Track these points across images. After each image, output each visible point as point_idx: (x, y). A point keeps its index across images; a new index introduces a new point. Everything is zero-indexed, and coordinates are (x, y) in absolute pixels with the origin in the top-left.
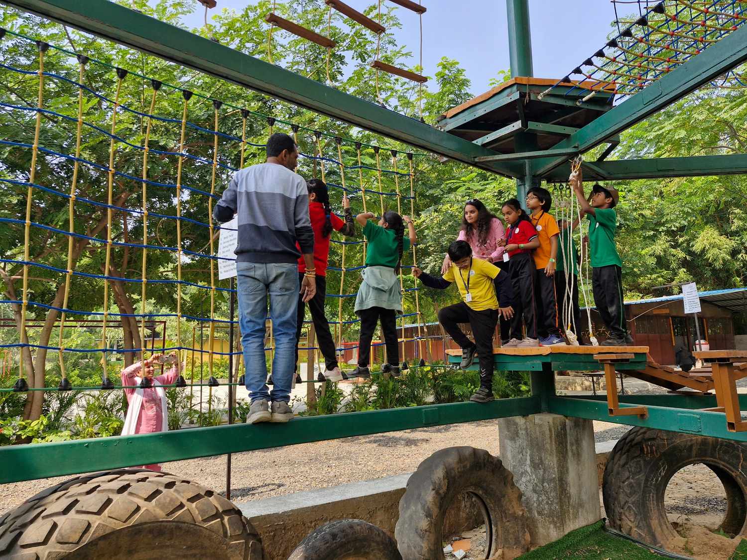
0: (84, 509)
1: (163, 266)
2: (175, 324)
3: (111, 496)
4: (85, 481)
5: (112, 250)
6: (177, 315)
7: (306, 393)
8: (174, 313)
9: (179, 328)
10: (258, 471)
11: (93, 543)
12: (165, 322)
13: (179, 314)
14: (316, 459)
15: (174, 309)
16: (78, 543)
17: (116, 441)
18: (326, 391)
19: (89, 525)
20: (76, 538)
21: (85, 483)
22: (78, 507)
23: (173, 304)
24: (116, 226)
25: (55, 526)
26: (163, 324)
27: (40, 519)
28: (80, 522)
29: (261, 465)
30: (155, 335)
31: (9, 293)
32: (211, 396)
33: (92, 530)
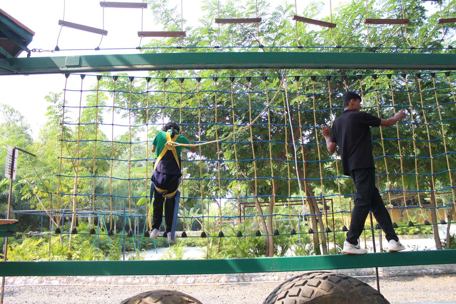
0: (310, 284)
1: (326, 164)
2: (338, 200)
3: (321, 280)
4: (309, 274)
5: (297, 158)
6: (339, 195)
7: (435, 245)
8: (336, 193)
9: (341, 203)
10: (402, 293)
11: (316, 299)
12: (332, 199)
13: (339, 194)
14: (445, 289)
15: (336, 190)
16: (310, 297)
17: (319, 257)
18: (450, 244)
19: (313, 291)
20: (309, 295)
21: (309, 275)
22: (308, 283)
23: (335, 187)
24: (297, 143)
25: (300, 290)
26: (331, 201)
27: (294, 286)
28: (310, 289)
29: (403, 290)
30: (327, 208)
31: (251, 189)
32: (366, 246)
33: (315, 293)
